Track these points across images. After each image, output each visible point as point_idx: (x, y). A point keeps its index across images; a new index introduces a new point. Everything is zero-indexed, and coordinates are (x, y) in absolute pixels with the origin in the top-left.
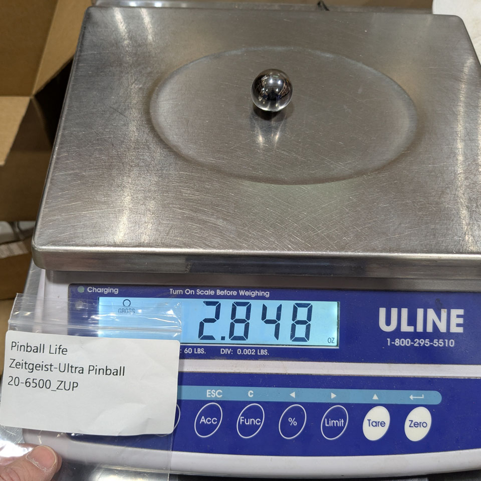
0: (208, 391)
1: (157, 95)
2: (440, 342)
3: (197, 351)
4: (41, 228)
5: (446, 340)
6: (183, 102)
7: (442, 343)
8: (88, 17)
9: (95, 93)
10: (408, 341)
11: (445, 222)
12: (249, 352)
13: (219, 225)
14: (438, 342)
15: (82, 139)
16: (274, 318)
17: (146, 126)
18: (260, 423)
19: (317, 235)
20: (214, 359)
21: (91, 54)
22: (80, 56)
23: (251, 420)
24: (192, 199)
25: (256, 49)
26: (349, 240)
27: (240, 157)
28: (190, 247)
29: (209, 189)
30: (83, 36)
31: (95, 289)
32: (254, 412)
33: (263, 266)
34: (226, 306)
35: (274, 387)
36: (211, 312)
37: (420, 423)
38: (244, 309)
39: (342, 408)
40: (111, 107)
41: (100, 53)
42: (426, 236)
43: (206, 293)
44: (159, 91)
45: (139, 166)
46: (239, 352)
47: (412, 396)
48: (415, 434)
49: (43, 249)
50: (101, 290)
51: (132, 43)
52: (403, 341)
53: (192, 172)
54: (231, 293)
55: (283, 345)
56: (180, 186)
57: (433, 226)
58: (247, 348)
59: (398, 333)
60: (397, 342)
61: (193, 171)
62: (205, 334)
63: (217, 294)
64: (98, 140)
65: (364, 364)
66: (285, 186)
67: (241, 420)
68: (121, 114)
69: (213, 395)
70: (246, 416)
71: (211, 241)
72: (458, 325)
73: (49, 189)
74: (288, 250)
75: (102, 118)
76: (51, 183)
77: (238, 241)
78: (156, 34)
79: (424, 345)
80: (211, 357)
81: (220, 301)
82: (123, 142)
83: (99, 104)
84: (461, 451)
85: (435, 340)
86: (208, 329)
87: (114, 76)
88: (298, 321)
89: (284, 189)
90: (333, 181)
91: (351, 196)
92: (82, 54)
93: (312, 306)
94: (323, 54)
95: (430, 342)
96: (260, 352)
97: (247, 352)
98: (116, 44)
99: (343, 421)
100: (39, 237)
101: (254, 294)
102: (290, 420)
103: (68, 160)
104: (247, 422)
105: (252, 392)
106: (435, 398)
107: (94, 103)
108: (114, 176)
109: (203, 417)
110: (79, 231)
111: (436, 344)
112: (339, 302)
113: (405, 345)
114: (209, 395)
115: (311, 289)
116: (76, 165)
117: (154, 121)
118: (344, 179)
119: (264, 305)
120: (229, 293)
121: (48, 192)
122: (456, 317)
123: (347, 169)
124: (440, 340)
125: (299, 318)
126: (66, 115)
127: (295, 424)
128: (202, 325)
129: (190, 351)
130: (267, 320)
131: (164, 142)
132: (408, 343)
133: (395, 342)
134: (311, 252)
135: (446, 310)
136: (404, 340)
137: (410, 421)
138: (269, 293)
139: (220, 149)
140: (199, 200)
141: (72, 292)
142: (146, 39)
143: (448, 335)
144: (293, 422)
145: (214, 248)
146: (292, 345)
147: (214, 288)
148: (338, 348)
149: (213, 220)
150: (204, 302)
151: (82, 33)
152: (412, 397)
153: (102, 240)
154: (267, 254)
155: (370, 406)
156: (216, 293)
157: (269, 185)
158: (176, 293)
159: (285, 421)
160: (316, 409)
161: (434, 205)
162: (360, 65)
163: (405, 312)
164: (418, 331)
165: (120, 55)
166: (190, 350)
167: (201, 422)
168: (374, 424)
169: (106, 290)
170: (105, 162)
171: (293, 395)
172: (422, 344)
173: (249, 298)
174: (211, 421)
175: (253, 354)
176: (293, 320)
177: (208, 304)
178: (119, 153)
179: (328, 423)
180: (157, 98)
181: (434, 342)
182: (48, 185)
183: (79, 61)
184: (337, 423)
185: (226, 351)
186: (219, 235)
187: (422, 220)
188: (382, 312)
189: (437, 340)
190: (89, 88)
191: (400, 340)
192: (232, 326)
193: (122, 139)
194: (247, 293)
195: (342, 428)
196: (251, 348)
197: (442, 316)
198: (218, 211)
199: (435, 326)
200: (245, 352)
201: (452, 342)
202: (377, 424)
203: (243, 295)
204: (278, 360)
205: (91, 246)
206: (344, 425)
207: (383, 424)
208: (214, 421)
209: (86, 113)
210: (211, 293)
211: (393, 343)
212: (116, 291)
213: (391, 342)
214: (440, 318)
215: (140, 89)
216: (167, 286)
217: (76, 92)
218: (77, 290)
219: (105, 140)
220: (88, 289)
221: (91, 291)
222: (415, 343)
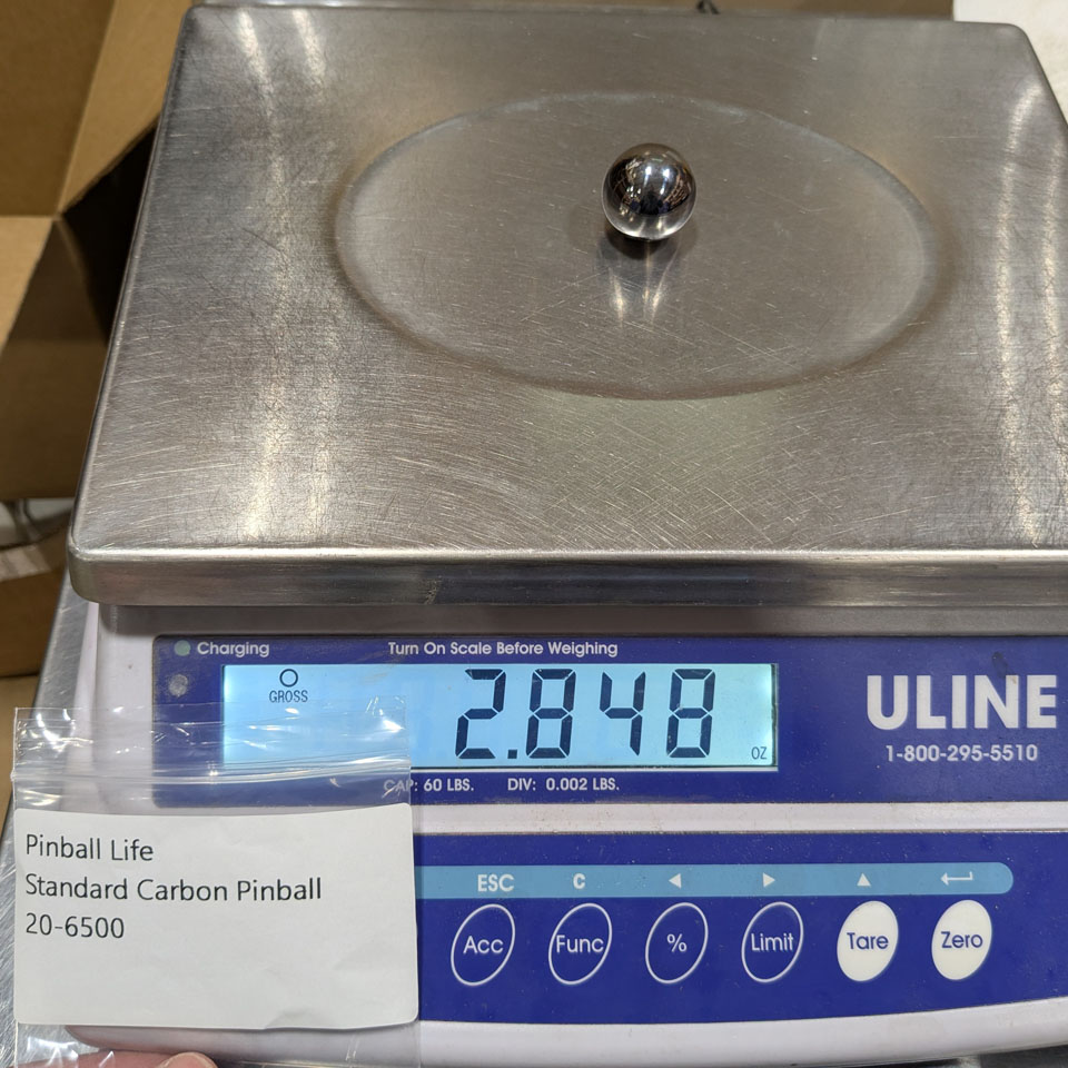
0: (480, 877)
1: (353, 201)
2: (1005, 751)
3: (453, 786)
4: (88, 509)
5: (1020, 747)
6: (412, 218)
7: (1011, 753)
8: (189, 29)
9: (209, 198)
10: (934, 751)
11: (1012, 478)
12: (574, 786)
13: (501, 494)
14: (1001, 750)
15: (180, 303)
16: (629, 704)
17: (329, 271)
18: (601, 948)
19: (727, 511)
20: (493, 803)
21: (199, 111)
22: (171, 115)
23: (581, 941)
24: (437, 436)
25: (571, 99)
26: (797, 522)
27: (545, 340)
28: (436, 545)
29: (477, 412)
30: (178, 71)
31: (216, 646)
32: (586, 924)
33: (603, 585)
34: (519, 678)
35: (632, 864)
36: (483, 694)
37: (967, 937)
38: (560, 684)
39: (790, 909)
40: (246, 230)
41: (219, 110)
42: (970, 510)
43: (473, 649)
44: (357, 191)
45: (314, 362)
46: (550, 785)
47: (946, 875)
48: (956, 964)
49: (95, 556)
50: (228, 649)
51: (292, 86)
52: (922, 751)
53: (436, 374)
55: (651, 767)
56: (411, 406)
57: (984, 489)
58: (569, 776)
59: (911, 733)
60: (908, 752)
61: (440, 372)
62: (471, 744)
63: (499, 652)
64: (218, 303)
65: (835, 805)
66: (648, 403)
67: (559, 944)
68: (269, 244)
69: (493, 886)
70: (570, 932)
71: (482, 530)
72: (1045, 711)
73: (106, 417)
74: (662, 548)
75: (225, 255)
76: (110, 402)
77: (547, 530)
79: (970, 759)
80: (486, 799)
81: (504, 667)
82: (276, 307)
83: (218, 223)
84: (1060, 1000)
85: (994, 746)
86: (478, 734)
87: (252, 160)
88: (685, 710)
89: (646, 408)
90: (757, 390)
91: (799, 423)
92: (177, 111)
93: (714, 674)
94: (722, 110)
95: (983, 751)
96: (598, 785)
97: (568, 785)
98: (256, 88)
99: (791, 938)
100: (84, 528)
101: (582, 650)
102: (671, 939)
103: (150, 350)
104: (572, 947)
105: (583, 877)
106: (998, 878)
107: (208, 220)
108: (257, 386)
109: (470, 938)
110: (178, 511)
111: (996, 755)
112: (776, 665)
113: (928, 759)
114: (483, 886)
115: (714, 637)
116: (168, 361)
117: (344, 260)
118: (782, 385)
119: (604, 676)
121: (103, 425)
122: (1039, 692)
123: (786, 363)
124: (1006, 746)
125: (685, 703)
126: (143, 249)
127: (683, 948)
128: (463, 726)
129: (437, 787)
130: (613, 710)
131: (370, 307)
132: (934, 756)
133: (904, 753)
134: (714, 552)
135: (1017, 677)
136: (924, 748)
137: (943, 933)
138: (616, 647)
139: (498, 320)
140: (454, 437)
141: (162, 655)
143: (1024, 734)
144: (677, 943)
145: (492, 545)
146: (670, 767)
147: (491, 638)
148: (775, 769)
149: (487, 481)
150: (467, 671)
151: (177, 64)
152: (945, 879)
153: (231, 533)
154: (613, 557)
155: (853, 902)
156: (494, 649)
157: (613, 401)
158: (402, 652)
159: (659, 941)
160: (730, 913)
161: (983, 441)
162: (804, 132)
163: (924, 684)
164: (955, 726)
165: (265, 113)
166: (437, 783)
167: (465, 951)
168: (863, 943)
169: (240, 649)
170: (235, 354)
171: (677, 881)
172: (966, 755)
173: (572, 659)
174: (490, 946)
175: (581, 788)
176: (673, 708)
177: (477, 675)
178: (268, 333)
179: (758, 945)
180: (352, 209)
181: (993, 751)
182: (104, 408)
183: (170, 128)
184: (778, 943)
185: (521, 784)
186: (502, 516)
187: (960, 474)
188: (874, 684)
189: (998, 746)
190: (194, 188)
191: (915, 747)
192: (533, 726)
193: (273, 301)
194: (567, 649)
195: (789, 955)
196: (578, 776)
197: (1008, 690)
198: (499, 462)
199: (993, 714)
200: (565, 786)
201: (1032, 750)
202: (870, 942)
203: (558, 652)
204: (639, 802)
205: (206, 546)
206: (795, 947)
207: (882, 942)
208: (497, 947)
209: (189, 244)
210: (484, 649)
211: (900, 755)
212: (264, 650)
213: (895, 754)
214: (1003, 696)
215: (313, 187)
216: (382, 636)
217: (165, 196)
218: (172, 651)
219: (235, 304)
220: (199, 648)
221: (206, 652)
222: (949, 753)
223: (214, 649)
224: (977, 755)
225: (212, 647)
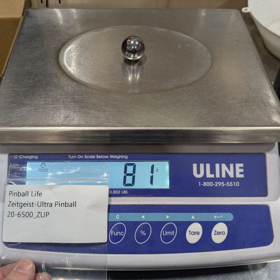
2: (230, 184)
5: (234, 182)
6: (78, 54)
7: (232, 184)
9: (28, 50)
10: (211, 183)
12: (117, 193)
14: (229, 183)
15: (19, 73)
16: (132, 172)
18: (123, 234)
21: (27, 31)
23: (118, 232)
32: (119, 228)
35: (132, 212)
37: (221, 232)
39: (173, 224)
40: (36, 57)
41: (32, 31)
43: (90, 157)
46: (111, 192)
48: (218, 239)
50: (27, 157)
52: (208, 183)
54: (105, 157)
58: (115, 190)
59: (205, 179)
60: (204, 184)
63: (97, 158)
64: (28, 73)
65: (185, 197)
67: (112, 233)
68: (42, 60)
70: (115, 230)
72: (241, 173)
75: (31, 62)
78: (64, 21)
82: (42, 74)
83: (30, 55)
84: (247, 249)
85: (227, 182)
87: (39, 41)
92: (22, 31)
93: (154, 164)
95: (224, 183)
96: (123, 192)
98: (42, 26)
99: (173, 232)
101: (119, 157)
103: (10, 83)
104: (115, 234)
105: (118, 216)
106: (230, 217)
107: (27, 55)
108: (36, 91)
111: (228, 185)
116: (14, 86)
117: (61, 63)
118: (170, 90)
119: (125, 165)
120: (104, 157)
122: (239, 168)
124: (231, 182)
127: (145, 234)
130: (128, 174)
132: (211, 185)
133: (203, 184)
135: (233, 164)
137: (214, 231)
138: (127, 156)
141: (10, 158)
142: (59, 24)
143: (235, 179)
144: (143, 233)
147: (95, 154)
148: (170, 188)
152: (215, 217)
155: (190, 223)
156: (96, 157)
158: (72, 158)
159: (139, 233)
160: (157, 225)
162: (180, 34)
163: (208, 166)
164: (217, 177)
165: (44, 31)
168: (193, 233)
169: (30, 157)
170: (31, 84)
171: (143, 217)
172: (220, 185)
173: (116, 160)
175: (118, 193)
178: (40, 79)
179: (165, 234)
181: (227, 184)
183: (20, 35)
184: (170, 233)
188: (195, 166)
189: (228, 182)
190: (24, 48)
191: (206, 182)
193: (42, 72)
194: (115, 157)
195: (173, 236)
196: (118, 190)
199: (226, 173)
200: (114, 192)
201: (238, 183)
202: (195, 233)
203: (112, 158)
204: (134, 197)
206: (175, 234)
207: (198, 233)
209: (22, 60)
210: (93, 157)
211: (202, 185)
212: (36, 157)
213: (201, 184)
214: (229, 169)
215: (54, 47)
216: (67, 154)
217: (17, 50)
218: (13, 157)
219: (32, 73)
220: (20, 157)
221: (22, 158)
222: (215, 184)
223: (24, 157)
224: (223, 185)
225: (23, 156)
